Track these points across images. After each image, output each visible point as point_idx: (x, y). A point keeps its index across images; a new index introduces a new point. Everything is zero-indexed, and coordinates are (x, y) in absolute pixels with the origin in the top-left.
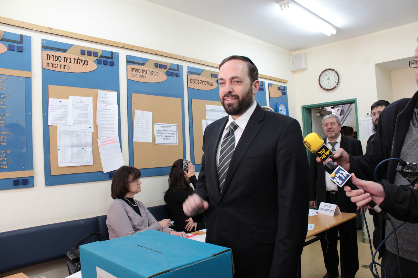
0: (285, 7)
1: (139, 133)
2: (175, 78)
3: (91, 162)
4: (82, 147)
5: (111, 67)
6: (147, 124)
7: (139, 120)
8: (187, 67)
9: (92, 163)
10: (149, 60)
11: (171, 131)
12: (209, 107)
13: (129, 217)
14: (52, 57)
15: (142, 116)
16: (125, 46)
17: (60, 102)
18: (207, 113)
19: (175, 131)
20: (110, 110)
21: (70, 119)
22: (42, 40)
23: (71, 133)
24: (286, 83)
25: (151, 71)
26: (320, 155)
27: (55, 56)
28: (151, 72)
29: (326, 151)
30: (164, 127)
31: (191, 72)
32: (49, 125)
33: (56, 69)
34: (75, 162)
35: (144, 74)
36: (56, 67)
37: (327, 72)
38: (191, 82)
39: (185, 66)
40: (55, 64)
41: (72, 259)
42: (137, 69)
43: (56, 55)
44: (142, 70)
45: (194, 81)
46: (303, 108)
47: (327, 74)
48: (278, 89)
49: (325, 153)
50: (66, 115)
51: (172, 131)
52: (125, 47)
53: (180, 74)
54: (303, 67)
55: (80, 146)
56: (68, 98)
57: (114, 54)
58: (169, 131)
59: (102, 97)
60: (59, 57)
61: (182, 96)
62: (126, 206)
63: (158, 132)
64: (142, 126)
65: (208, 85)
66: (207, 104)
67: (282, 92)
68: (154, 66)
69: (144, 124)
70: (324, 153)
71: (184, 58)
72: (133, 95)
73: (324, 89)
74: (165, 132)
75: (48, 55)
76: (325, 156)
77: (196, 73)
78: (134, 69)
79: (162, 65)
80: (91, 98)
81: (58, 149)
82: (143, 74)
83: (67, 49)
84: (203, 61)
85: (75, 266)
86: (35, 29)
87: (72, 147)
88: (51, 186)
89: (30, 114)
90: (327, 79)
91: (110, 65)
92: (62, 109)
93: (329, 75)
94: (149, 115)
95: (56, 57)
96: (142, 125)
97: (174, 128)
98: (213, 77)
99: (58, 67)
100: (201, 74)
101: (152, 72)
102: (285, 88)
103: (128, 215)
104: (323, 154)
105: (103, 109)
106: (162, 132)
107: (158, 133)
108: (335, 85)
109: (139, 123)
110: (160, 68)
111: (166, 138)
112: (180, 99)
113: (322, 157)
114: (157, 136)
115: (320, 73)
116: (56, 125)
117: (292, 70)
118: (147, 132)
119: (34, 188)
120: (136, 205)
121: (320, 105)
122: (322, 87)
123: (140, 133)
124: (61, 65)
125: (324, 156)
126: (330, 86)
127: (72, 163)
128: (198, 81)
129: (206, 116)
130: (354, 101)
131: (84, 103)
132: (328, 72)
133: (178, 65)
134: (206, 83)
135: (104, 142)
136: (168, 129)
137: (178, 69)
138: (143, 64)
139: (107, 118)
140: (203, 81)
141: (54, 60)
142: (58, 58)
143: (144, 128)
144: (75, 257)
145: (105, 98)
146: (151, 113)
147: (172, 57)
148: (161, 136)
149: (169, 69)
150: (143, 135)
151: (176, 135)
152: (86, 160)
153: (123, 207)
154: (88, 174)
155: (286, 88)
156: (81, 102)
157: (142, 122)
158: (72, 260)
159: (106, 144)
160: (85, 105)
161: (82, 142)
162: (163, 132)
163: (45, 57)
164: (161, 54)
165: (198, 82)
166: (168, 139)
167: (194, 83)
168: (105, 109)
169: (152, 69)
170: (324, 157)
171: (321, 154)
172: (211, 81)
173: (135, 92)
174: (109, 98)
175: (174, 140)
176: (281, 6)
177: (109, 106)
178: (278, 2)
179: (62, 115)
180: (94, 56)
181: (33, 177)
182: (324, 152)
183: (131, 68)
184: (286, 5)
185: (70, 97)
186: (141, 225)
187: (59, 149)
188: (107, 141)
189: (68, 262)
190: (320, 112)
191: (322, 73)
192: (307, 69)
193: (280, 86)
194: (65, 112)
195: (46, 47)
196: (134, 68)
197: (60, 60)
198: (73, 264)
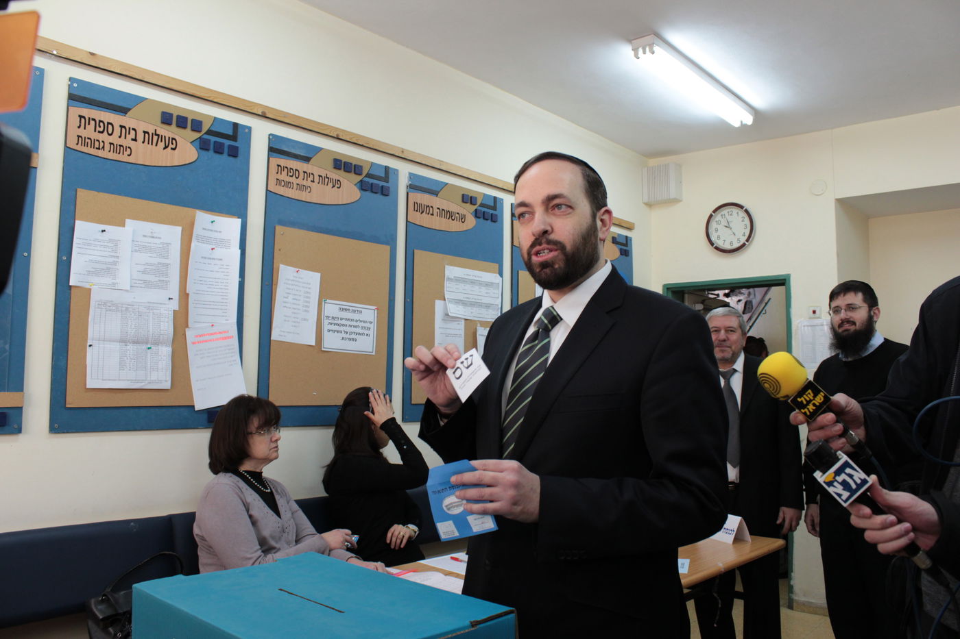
0: (644, 53)
1: (285, 321)
2: (379, 196)
3: (166, 381)
4: (147, 343)
5: (231, 159)
6: (307, 302)
7: (289, 289)
8: (407, 174)
9: (167, 385)
10: (321, 149)
11: (361, 321)
12: (452, 271)
13: (250, 517)
14: (92, 123)
15: (296, 281)
16: (267, 112)
17: (103, 231)
18: (447, 284)
19: (371, 323)
20: (221, 260)
21: (124, 276)
22: (71, 79)
23: (124, 309)
24: (630, 229)
25: (324, 175)
26: (801, 406)
27: (100, 121)
28: (324, 180)
29: (815, 396)
30: (346, 310)
31: (416, 186)
32: (70, 284)
33: (100, 153)
34: (128, 380)
35: (308, 183)
36: (99, 149)
37: (727, 211)
38: (416, 209)
39: (404, 171)
40: (97, 140)
41: (101, 617)
42: (291, 169)
43: (102, 120)
44: (305, 172)
45: (422, 209)
46: (666, 290)
47: (727, 215)
48: (613, 243)
49: (814, 399)
50: (115, 263)
51: (364, 322)
52: (267, 116)
53: (391, 189)
54: (673, 195)
55: (142, 343)
56: (123, 225)
57: (240, 130)
58: (357, 321)
59: (204, 229)
60: (108, 123)
61: (391, 241)
62: (244, 490)
63: (331, 321)
64: (294, 304)
65: (453, 220)
66: (447, 265)
67: (621, 250)
68: (330, 164)
69: (299, 300)
70: (811, 400)
71: (403, 152)
72: (279, 229)
73: (717, 248)
74: (348, 323)
75: (81, 117)
76: (814, 408)
77: (429, 189)
78: (286, 170)
79: (351, 164)
80: (179, 229)
81: (88, 344)
82: (305, 183)
83: (130, 107)
84: (447, 163)
85: (108, 633)
86: (55, 53)
87: (124, 341)
88: (64, 433)
89: (26, 254)
90: (726, 227)
91: (229, 155)
92: (105, 249)
93: (730, 219)
94: (313, 279)
95: (101, 124)
96: (295, 301)
97: (369, 314)
98: (467, 203)
99: (103, 147)
100: (439, 192)
101: (326, 180)
102: (629, 240)
103: (248, 511)
104: (808, 402)
105: (205, 258)
106: (340, 322)
107: (330, 324)
108: (743, 240)
109: (287, 298)
110: (345, 171)
111: (348, 336)
112: (388, 248)
113: (806, 410)
114: (329, 331)
115: (710, 211)
116: (88, 287)
117: (646, 200)
118: (305, 320)
119: (20, 436)
120: (269, 491)
121: (705, 286)
122: (712, 244)
123: (288, 321)
124: (111, 144)
125: (811, 407)
126: (731, 243)
127: (119, 380)
128: (431, 209)
129: (446, 292)
130: (785, 280)
131: (160, 238)
132: (729, 210)
133: (387, 168)
134: (450, 215)
135: (200, 336)
136: (356, 316)
137: (388, 178)
138: (307, 159)
139: (211, 280)
140: (443, 210)
141: (95, 131)
142: (106, 127)
143: (299, 309)
144: (109, 612)
145: (211, 230)
146: (318, 275)
147: (375, 148)
148: (338, 332)
149: (366, 176)
150: (295, 326)
151: (372, 332)
152: (154, 376)
153: (237, 494)
154: (157, 410)
155: (631, 240)
156: (153, 237)
157: (295, 295)
158: (102, 619)
159: (206, 341)
160: (163, 243)
161: (148, 331)
162: (343, 322)
163: (75, 121)
164: (351, 138)
165: (431, 212)
166: (353, 339)
167: (422, 212)
168: (210, 259)
169: (328, 173)
170: (811, 410)
171: (805, 402)
172: (462, 211)
173: (282, 223)
174: (220, 232)
175: (366, 344)
176: (635, 50)
177: (219, 252)
178: (630, 41)
179: (105, 263)
180: (193, 130)
181: (21, 408)
182: (812, 398)
183: (278, 166)
184: (647, 49)
185: (128, 222)
186: (278, 540)
187: (90, 346)
188: (208, 334)
189: (90, 623)
190: (703, 302)
191: (715, 211)
192: (681, 201)
193: (616, 236)
194: (112, 256)
195: (78, 96)
196: (285, 166)
197: (110, 132)
198: (105, 630)
